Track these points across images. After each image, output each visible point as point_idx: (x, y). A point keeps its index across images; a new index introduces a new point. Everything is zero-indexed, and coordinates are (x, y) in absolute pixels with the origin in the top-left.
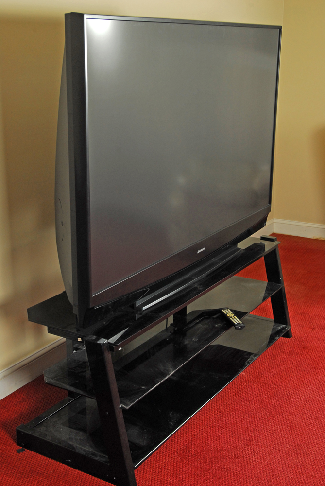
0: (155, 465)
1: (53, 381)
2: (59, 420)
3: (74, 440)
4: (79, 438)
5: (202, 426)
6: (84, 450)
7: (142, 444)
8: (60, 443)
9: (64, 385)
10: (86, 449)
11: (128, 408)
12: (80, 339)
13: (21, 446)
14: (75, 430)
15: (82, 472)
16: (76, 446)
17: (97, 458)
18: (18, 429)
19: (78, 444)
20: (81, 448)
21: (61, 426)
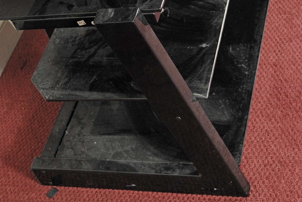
0: (253, 138)
1: (57, 93)
2: (82, 128)
3: (125, 155)
4: (128, 148)
5: (276, 45)
6: (150, 166)
7: (226, 119)
8: (108, 168)
9: (78, 93)
10: (151, 162)
11: (207, 96)
12: (83, 21)
13: (49, 185)
14: (115, 137)
15: (160, 193)
16: (135, 164)
17: (177, 173)
18: (35, 168)
19: (135, 159)
20: (142, 164)
21: (92, 137)
